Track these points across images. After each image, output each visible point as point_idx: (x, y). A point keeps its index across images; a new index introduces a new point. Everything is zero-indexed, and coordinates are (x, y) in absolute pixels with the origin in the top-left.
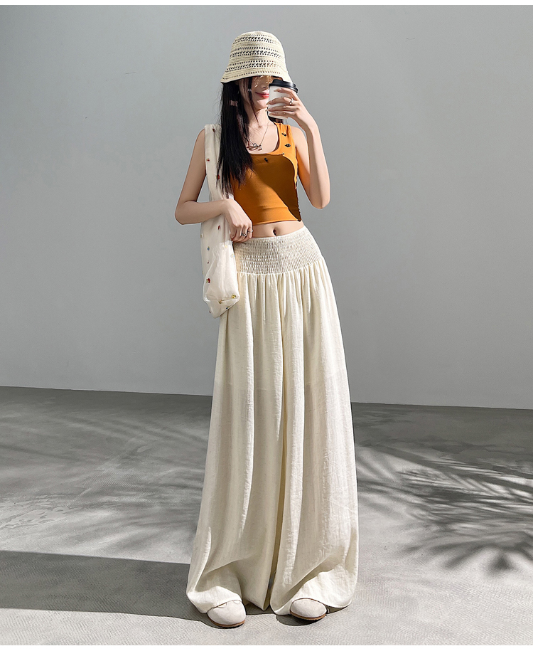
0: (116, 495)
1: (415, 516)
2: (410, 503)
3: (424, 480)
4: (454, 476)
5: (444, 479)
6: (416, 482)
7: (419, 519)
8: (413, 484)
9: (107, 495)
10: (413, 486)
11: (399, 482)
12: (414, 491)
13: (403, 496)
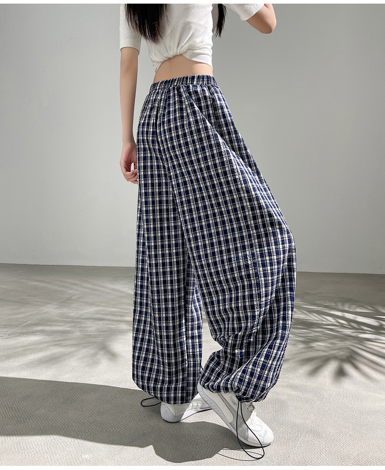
0: (49, 325)
9: (42, 325)
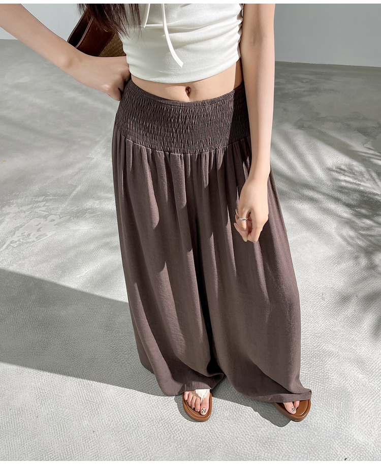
1: (345, 239)
2: (340, 217)
3: (351, 180)
4: (374, 175)
5: (367, 180)
6: (344, 184)
7: (349, 243)
8: (342, 187)
10: (342, 190)
11: (329, 183)
12: (344, 198)
13: (332, 206)
